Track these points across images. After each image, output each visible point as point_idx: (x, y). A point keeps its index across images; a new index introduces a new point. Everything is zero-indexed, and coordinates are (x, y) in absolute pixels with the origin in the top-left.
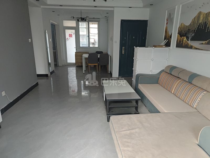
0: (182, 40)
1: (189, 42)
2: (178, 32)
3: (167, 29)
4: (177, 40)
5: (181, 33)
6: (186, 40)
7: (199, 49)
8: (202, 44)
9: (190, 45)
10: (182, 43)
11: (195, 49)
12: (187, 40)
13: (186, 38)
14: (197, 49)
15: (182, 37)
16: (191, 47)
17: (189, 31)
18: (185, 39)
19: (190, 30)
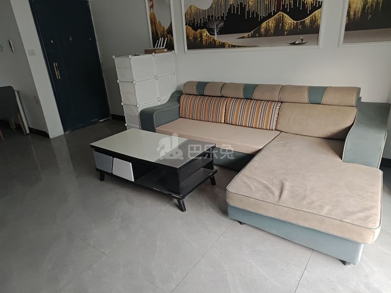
0: (198, 35)
1: (216, 37)
2: (186, 23)
3: (155, 19)
4: (188, 37)
5: (193, 24)
6: (208, 34)
7: (238, 46)
8: (244, 37)
9: (220, 42)
10: (201, 40)
11: (231, 47)
12: (211, 34)
13: (207, 32)
14: (234, 46)
15: (199, 30)
16: (222, 46)
17: (210, 18)
18: (205, 33)
19: (212, 17)
